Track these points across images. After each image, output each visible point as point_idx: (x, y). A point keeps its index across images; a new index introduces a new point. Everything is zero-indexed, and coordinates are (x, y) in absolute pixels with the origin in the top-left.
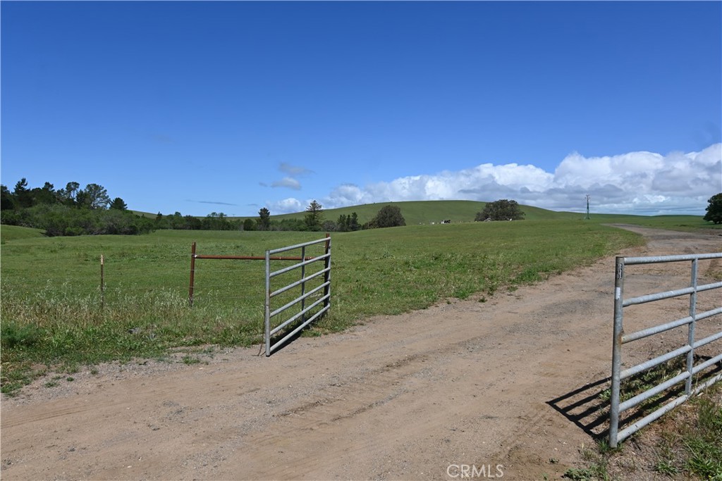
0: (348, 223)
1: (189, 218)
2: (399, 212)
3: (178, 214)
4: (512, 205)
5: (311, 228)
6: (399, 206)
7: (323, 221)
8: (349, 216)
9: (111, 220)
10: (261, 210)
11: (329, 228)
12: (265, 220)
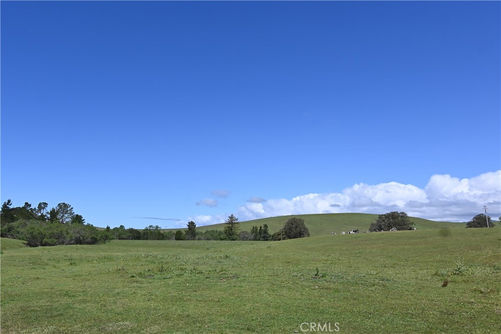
0: (260, 233)
1: (131, 231)
2: (303, 223)
3: (122, 227)
4: (402, 216)
5: (229, 238)
6: (303, 218)
7: (239, 232)
8: (261, 227)
9: (78, 233)
10: (189, 223)
11: (244, 237)
12: (192, 231)
